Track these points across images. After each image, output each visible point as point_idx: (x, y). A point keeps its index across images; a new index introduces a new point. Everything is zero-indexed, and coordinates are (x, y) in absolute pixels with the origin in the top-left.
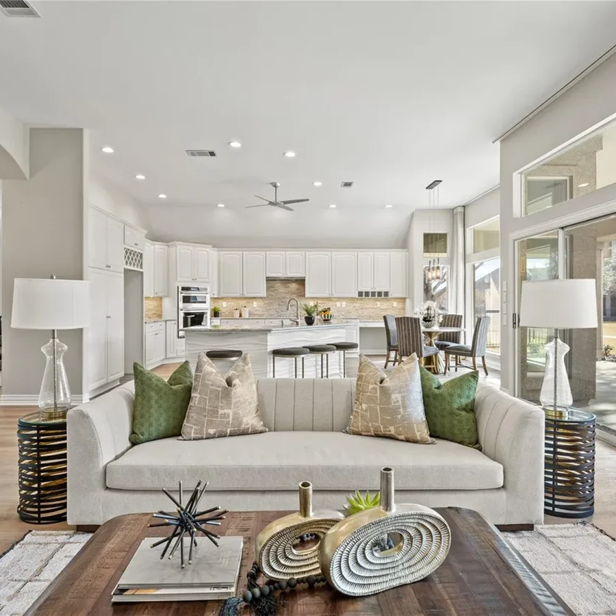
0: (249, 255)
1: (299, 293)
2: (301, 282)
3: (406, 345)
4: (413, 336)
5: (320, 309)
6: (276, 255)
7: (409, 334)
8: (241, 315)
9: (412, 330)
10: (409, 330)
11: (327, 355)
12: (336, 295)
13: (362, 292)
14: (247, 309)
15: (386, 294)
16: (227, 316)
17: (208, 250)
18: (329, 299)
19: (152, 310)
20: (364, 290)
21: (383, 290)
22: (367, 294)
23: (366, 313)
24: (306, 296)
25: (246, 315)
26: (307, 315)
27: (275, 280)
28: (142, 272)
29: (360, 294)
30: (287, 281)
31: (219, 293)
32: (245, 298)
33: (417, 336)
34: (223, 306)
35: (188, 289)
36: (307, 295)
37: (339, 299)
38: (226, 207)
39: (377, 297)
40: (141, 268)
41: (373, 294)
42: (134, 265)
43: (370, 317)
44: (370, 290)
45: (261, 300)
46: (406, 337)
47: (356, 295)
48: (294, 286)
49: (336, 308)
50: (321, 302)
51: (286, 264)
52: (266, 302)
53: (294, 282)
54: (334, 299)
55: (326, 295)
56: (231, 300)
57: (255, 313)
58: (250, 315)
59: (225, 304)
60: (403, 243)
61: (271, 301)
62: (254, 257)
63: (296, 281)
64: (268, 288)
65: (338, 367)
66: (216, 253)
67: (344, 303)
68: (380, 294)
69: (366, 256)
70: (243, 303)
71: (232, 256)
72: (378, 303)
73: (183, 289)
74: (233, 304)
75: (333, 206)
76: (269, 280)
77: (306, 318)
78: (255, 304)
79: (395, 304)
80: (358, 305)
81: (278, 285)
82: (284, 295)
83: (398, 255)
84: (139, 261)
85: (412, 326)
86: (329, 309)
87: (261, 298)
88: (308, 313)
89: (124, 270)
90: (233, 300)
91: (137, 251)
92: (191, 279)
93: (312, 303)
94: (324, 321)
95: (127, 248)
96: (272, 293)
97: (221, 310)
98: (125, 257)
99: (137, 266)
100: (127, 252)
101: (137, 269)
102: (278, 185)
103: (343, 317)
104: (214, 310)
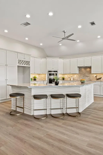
1: (90, 72)
2: (90, 68)
6: (81, 59)
8: (70, 80)
14: (73, 78)
16: (67, 80)
25: (72, 80)
28: (30, 67)
30: (86, 68)
31: (63, 72)
35: (50, 71)
36: (92, 72)
45: (77, 74)
48: (88, 69)
51: (85, 61)
52: (79, 75)
53: (88, 68)
56: (68, 75)
57: (75, 79)
59: (66, 76)
61: (81, 75)
62: (74, 60)
64: (79, 71)
66: (63, 60)
70: (71, 75)
71: (67, 61)
73: (49, 71)
74: (69, 76)
75: (99, 37)
76: (79, 68)
78: (75, 76)
81: (83, 69)
82: (85, 73)
89: (18, 66)
90: (69, 75)
91: (27, 60)
92: (52, 69)
93: (95, 76)
94: (82, 83)
95: (20, 59)
96: (81, 72)
97: (65, 78)
98: (19, 62)
99: (25, 64)
100: (20, 61)
101: (26, 66)
102: (65, 31)
104: (63, 78)
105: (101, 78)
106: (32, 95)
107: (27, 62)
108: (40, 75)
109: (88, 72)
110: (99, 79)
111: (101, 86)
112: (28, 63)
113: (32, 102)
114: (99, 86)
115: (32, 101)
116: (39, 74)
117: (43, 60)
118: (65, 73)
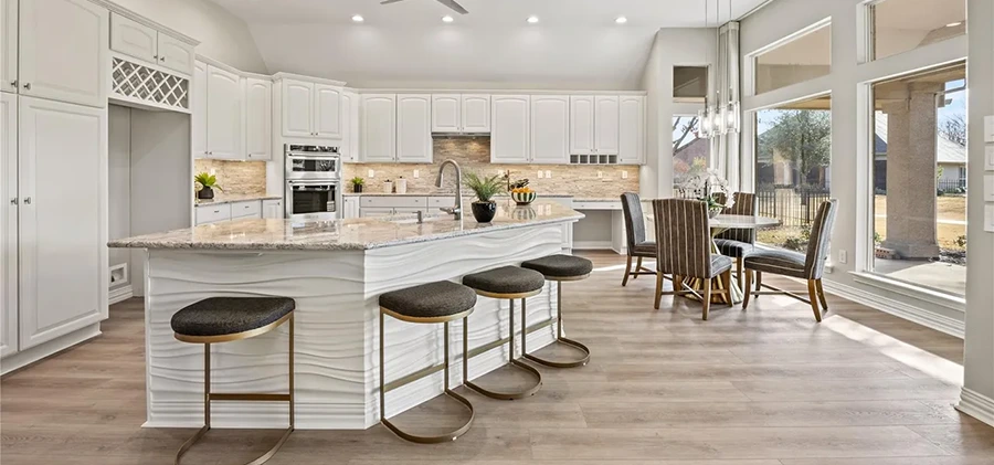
0: (407, 100)
1: (482, 156)
2: (485, 140)
3: (675, 254)
4: (691, 240)
5: (512, 181)
6: (446, 100)
7: (682, 233)
8: (394, 190)
9: (690, 226)
10: (682, 225)
11: (524, 300)
12: (536, 160)
13: (576, 156)
14: (404, 181)
15: (613, 159)
16: (374, 190)
17: (338, 88)
18: (526, 166)
19: (248, 182)
20: (579, 152)
21: (608, 152)
22: (584, 159)
23: (581, 186)
24: (492, 161)
25: (402, 190)
26: (476, 199)
27: (446, 137)
28: (189, 115)
29: (574, 159)
30: (463, 139)
31: (360, 156)
32: (402, 163)
33: (699, 238)
34: (369, 175)
36: (493, 159)
37: (541, 165)
38: (366, 23)
39: (598, 163)
41: (593, 159)
43: (587, 193)
44: (588, 153)
45: (425, 167)
46: (675, 239)
47: (567, 161)
48: (474, 147)
49: (538, 180)
50: (514, 170)
51: (461, 112)
52: (433, 170)
53: (474, 140)
54: (533, 167)
55: (523, 160)
56: (380, 167)
57: (417, 186)
58: (408, 189)
59: (371, 173)
60: (638, 82)
62: (413, 102)
63: (477, 138)
64: (435, 150)
65: (546, 307)
66: (357, 95)
67: (548, 173)
68: (603, 159)
69: (582, 101)
70: (397, 171)
71: (381, 101)
72: (600, 173)
74: (384, 172)
75: (533, 20)
76: (437, 137)
77: (475, 205)
78: (416, 173)
79: (625, 174)
81: (451, 145)
82: (459, 160)
83: (631, 100)
85: (689, 218)
86: (527, 181)
87: (426, 164)
88: (480, 194)
89: (111, 100)
90: (385, 167)
91: (170, 73)
92: (308, 134)
93: (501, 173)
94: (518, 204)
95: (126, 58)
96: (441, 157)
97: (367, 182)
99: (171, 100)
101: (168, 106)
103: (548, 194)
104: (354, 182)
106: (366, 296)
107: (171, 81)
108: (229, 167)
109: (471, 157)
112: (177, 92)
113: (366, 344)
115: (366, 337)
116: (224, 162)
117: (255, 82)
118: (366, 160)
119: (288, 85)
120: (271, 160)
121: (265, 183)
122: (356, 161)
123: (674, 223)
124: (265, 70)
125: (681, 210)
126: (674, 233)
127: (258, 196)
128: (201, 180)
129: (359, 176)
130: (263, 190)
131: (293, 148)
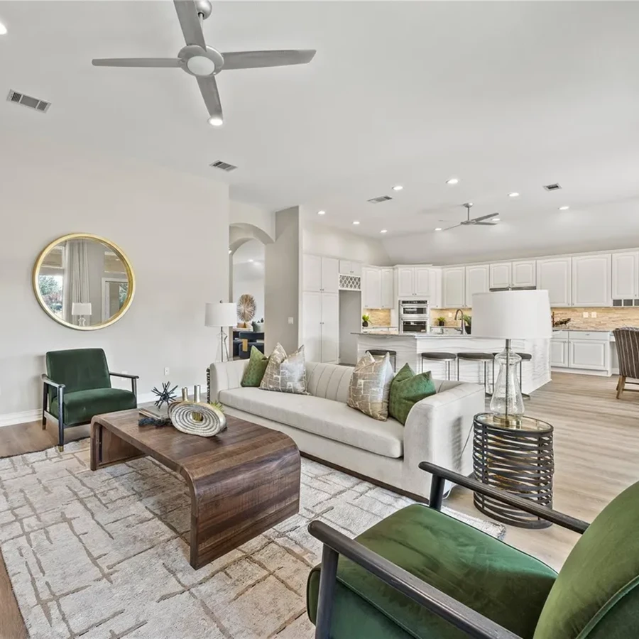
0: (471, 269)
3: (627, 364)
4: (635, 354)
6: (501, 267)
9: (634, 346)
10: (629, 346)
12: (582, 305)
16: (452, 325)
17: (428, 268)
19: (382, 319)
20: (623, 297)
22: (628, 302)
28: (360, 292)
29: (618, 302)
31: (443, 305)
34: (448, 316)
35: (408, 302)
37: (586, 309)
39: (623, 306)
40: (359, 288)
42: (351, 286)
44: (632, 298)
47: (611, 304)
49: (581, 319)
51: (512, 274)
54: (578, 309)
59: (450, 314)
62: (476, 270)
66: (441, 270)
67: (594, 314)
71: (455, 271)
80: (615, 316)
84: (357, 283)
85: (634, 341)
89: (340, 291)
91: (355, 276)
92: (411, 294)
95: (343, 275)
97: (447, 320)
98: (341, 282)
99: (355, 287)
100: (343, 278)
102: (471, 204)
103: (593, 329)
104: (439, 320)
105: (569, 320)
107: (355, 279)
108: (374, 312)
110: (562, 323)
111: (569, 342)
113: (418, 368)
114: (562, 344)
115: (418, 365)
116: (372, 309)
117: (385, 271)
118: (446, 307)
119: (402, 270)
120: (393, 308)
121: (390, 320)
122: (440, 307)
123: (625, 344)
124: (391, 263)
125: (628, 335)
126: (626, 351)
127: (387, 326)
128: (364, 318)
129: (442, 316)
130: (389, 324)
131: (404, 302)
